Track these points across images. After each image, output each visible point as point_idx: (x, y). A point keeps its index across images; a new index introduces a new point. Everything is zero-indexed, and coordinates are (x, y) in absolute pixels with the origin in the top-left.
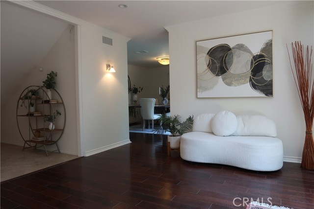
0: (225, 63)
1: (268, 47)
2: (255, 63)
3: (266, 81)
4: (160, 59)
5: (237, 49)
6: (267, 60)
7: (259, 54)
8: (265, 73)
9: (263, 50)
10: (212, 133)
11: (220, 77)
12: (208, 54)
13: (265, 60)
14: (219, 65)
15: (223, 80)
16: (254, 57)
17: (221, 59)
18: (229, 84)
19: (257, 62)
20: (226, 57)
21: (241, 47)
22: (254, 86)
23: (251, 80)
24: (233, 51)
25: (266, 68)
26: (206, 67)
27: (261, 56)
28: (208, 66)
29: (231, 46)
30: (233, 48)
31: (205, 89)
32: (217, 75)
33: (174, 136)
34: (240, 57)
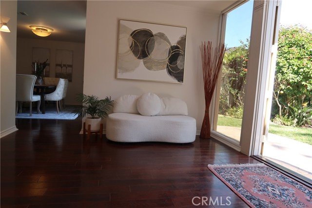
0: (147, 48)
1: (183, 41)
2: (172, 53)
3: (180, 69)
4: (34, 28)
5: (159, 36)
6: (181, 52)
7: (175, 45)
8: (179, 62)
9: (179, 43)
10: (139, 114)
11: (142, 60)
12: (131, 35)
13: (179, 51)
14: (142, 48)
15: (144, 64)
16: (171, 47)
17: (143, 43)
18: (149, 68)
19: (174, 52)
20: (148, 42)
21: (161, 35)
22: (170, 73)
23: (167, 67)
24: (155, 38)
25: (180, 58)
26: (128, 48)
27: (177, 47)
28: (130, 47)
29: (154, 33)
30: (155, 35)
31: (126, 70)
32: (139, 58)
33: (93, 118)
34: (160, 44)
